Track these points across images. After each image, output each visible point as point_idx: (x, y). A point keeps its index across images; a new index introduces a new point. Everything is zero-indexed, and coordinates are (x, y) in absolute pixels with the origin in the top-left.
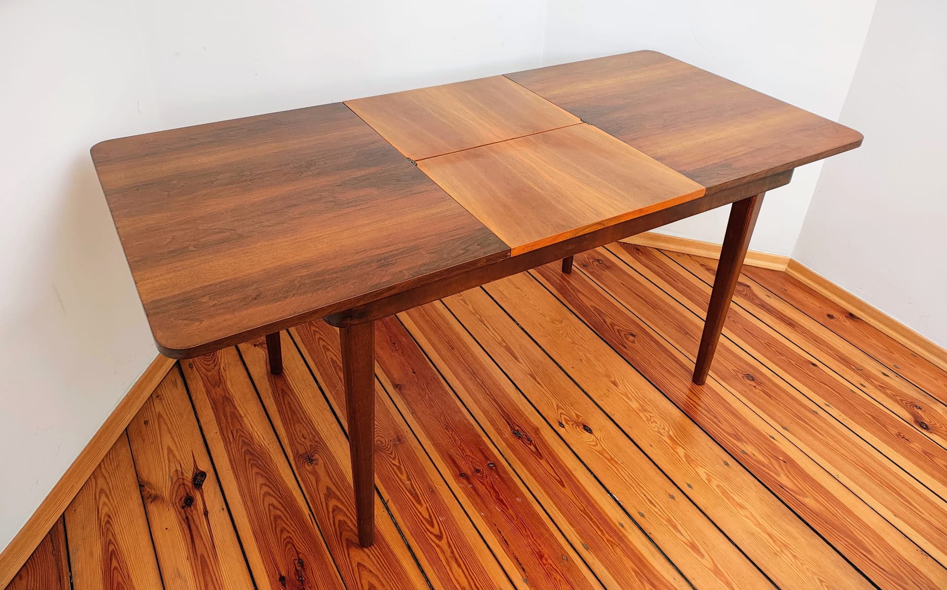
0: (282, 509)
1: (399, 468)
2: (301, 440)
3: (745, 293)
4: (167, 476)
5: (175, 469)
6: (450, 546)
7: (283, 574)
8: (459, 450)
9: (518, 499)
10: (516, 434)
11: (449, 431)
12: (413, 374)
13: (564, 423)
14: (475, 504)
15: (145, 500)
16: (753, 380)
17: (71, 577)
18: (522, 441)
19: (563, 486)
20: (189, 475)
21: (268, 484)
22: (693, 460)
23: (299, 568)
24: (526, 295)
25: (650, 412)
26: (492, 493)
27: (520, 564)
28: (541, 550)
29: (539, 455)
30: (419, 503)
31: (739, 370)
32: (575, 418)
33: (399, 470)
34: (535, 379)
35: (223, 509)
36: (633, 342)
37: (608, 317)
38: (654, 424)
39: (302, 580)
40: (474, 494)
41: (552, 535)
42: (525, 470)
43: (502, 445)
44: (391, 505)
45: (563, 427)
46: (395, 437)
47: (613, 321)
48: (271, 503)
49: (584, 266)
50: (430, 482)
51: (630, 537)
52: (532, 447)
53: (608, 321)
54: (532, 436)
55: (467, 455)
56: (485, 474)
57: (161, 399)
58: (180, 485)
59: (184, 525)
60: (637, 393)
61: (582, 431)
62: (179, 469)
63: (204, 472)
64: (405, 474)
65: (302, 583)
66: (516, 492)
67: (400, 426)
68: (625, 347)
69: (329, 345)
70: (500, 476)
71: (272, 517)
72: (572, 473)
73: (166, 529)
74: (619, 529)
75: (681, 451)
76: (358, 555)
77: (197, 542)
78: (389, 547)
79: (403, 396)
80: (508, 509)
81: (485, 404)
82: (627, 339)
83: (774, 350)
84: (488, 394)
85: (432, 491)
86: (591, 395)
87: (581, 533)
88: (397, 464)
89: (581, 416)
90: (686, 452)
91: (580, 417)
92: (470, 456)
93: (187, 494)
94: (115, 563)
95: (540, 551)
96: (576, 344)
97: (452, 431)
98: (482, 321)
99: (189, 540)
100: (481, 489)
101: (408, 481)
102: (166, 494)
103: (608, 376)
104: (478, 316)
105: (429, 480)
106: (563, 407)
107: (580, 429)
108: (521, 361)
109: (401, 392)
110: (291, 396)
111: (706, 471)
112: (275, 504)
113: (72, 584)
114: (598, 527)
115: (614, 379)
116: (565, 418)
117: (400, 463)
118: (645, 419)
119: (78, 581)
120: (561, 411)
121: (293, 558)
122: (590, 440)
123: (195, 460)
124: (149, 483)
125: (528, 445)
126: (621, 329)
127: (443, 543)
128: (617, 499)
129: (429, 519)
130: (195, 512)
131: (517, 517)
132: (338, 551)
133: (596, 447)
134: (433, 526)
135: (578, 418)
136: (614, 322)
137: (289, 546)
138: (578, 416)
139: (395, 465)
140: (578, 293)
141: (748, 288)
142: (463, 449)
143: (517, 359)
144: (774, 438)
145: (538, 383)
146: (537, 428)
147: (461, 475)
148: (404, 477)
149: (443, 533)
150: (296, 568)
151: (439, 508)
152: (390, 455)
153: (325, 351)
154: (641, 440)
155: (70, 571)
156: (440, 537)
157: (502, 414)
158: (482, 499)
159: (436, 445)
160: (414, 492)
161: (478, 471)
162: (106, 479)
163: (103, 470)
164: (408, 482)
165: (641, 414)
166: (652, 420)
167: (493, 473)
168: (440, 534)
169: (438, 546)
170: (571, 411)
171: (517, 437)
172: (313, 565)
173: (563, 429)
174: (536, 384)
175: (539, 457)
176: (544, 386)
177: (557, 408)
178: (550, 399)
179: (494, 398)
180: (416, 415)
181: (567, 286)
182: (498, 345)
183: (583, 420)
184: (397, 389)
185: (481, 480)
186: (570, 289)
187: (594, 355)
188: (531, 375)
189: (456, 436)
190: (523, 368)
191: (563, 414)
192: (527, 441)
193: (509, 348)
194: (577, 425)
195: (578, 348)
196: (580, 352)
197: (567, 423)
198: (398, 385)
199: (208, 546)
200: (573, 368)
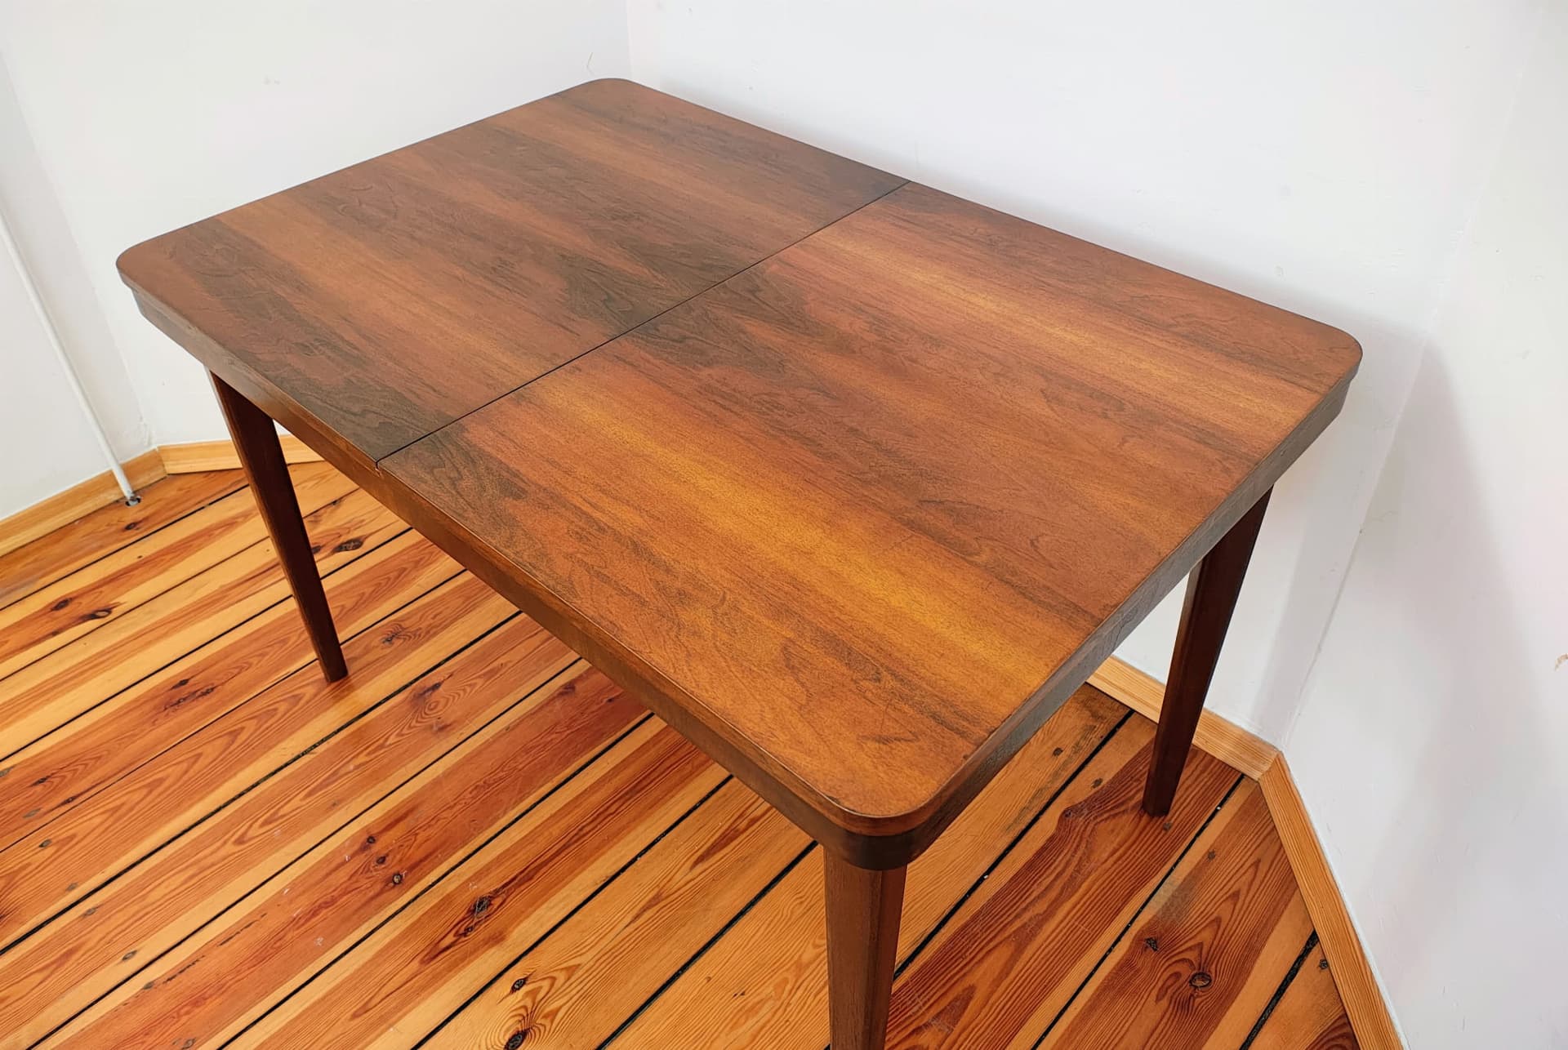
0: (301, 640)
1: (379, 748)
2: (430, 614)
6: (224, 858)
7: (191, 682)
8: (428, 821)
9: (320, 939)
10: (481, 905)
11: (471, 793)
12: (607, 702)
13: (525, 989)
14: (308, 873)
18: (464, 919)
19: (355, 1016)
20: (355, 535)
23: (199, 693)
26: (334, 894)
27: (182, 971)
28: (208, 1001)
29: (434, 953)
30: (310, 794)
32: (548, 1010)
34: (648, 908)
37: (941, 1036)
39: (181, 702)
40: (327, 870)
41: (238, 1013)
42: (387, 940)
43: (450, 885)
44: (305, 760)
45: (514, 989)
46: (448, 722)
50: (352, 798)
52: (449, 940)
54: (480, 934)
55: (417, 834)
56: (376, 873)
58: (338, 533)
61: (508, 1030)
62: (366, 522)
63: (361, 545)
64: (367, 759)
65: (175, 705)
66: (337, 934)
67: (474, 722)
70: (374, 898)
73: (268, 550)
77: (248, 584)
79: (547, 704)
80: (299, 928)
84: (581, 830)
85: (334, 805)
88: (388, 743)
89: (552, 1022)
91: (549, 1020)
92: (416, 840)
93: (324, 546)
95: (207, 999)
96: (798, 977)
97: (473, 798)
100: (342, 876)
101: (354, 767)
106: (573, 979)
107: (514, 1025)
109: (554, 698)
116: (541, 987)
117: (390, 745)
119: (199, 515)
120: (561, 977)
121: (216, 681)
123: (383, 528)
124: (338, 507)
125: (454, 932)
129: (277, 815)
131: (282, 945)
132: (223, 724)
134: (263, 825)
135: (545, 1017)
137: (236, 671)
138: (555, 1013)
139: (386, 740)
140: (1012, 948)
142: (431, 826)
143: (701, 859)
145: (637, 916)
146: (503, 939)
147: (370, 839)
148: (362, 759)
149: (250, 844)
150: (199, 690)
152: (407, 727)
156: (242, 840)
157: (532, 866)
158: (319, 882)
159: (437, 783)
160: (332, 780)
161: (382, 860)
164: (351, 767)
167: (378, 887)
168: (246, 839)
169: (225, 843)
170: (567, 998)
171: (472, 908)
172: (201, 706)
173: (509, 990)
174: (635, 911)
175: (426, 958)
176: (629, 930)
177: (567, 969)
178: (591, 948)
179: (569, 846)
180: (504, 734)
181: (1026, 917)
182: (738, 814)
183: (542, 1028)
184: (561, 690)
185: (361, 871)
186: (1017, 924)
187: (772, 1022)
188: (656, 899)
189: (460, 806)
190: (678, 877)
191: (552, 985)
192: (464, 927)
193: (732, 839)
194: (524, 1018)
195: (786, 981)
196: (771, 988)
197: (527, 994)
198: (573, 688)
199: (240, 597)
200: (710, 979)
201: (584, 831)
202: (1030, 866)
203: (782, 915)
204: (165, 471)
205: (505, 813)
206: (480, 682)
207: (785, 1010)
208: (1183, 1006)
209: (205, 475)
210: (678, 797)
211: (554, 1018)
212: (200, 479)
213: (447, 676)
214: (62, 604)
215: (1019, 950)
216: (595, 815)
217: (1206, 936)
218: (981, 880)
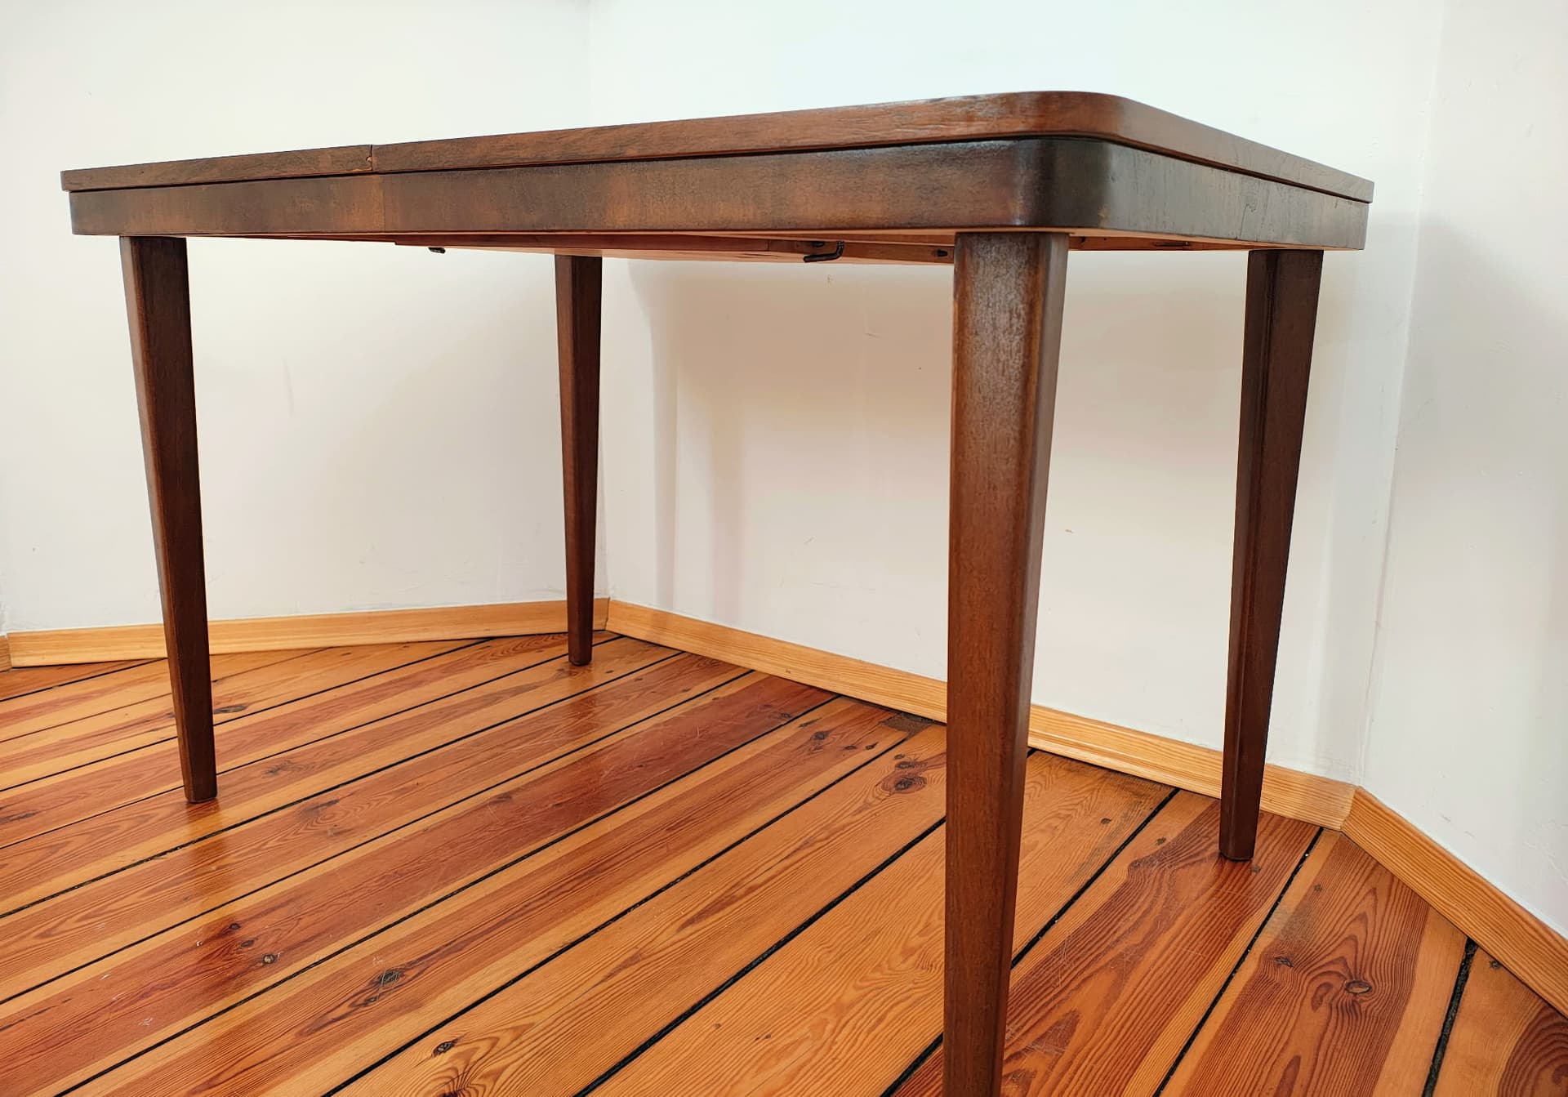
8: (316, 907)
9: (150, 1020)
10: (389, 976)
11: (375, 882)
13: (453, 1051)
17: (48, 689)
18: (363, 990)
26: (174, 977)
29: (317, 1026)
30: (154, 892)
32: (487, 1070)
34: (624, 966)
43: (344, 961)
45: (437, 1053)
50: (213, 892)
52: (340, 1012)
54: (387, 1003)
55: (299, 919)
56: (235, 954)
64: (238, 860)
66: (177, 1014)
70: (233, 978)
79: (476, 810)
80: (118, 1012)
81: (492, 908)
84: (526, 906)
85: (183, 901)
88: (268, 847)
89: (495, 1081)
91: (490, 1079)
92: (298, 924)
97: (380, 885)
98: (805, 845)
100: (191, 960)
104: (822, 836)
105: (221, 890)
106: (523, 1038)
108: (689, 930)
116: (476, 1049)
120: (506, 1038)
125: (347, 1003)
131: (91, 1030)
135: (485, 1076)
138: (496, 1075)
140: (1112, 974)
143: (691, 922)
145: (611, 975)
146: (421, 1004)
147: (230, 926)
148: (229, 861)
149: (60, 936)
152: (292, 833)
157: (462, 938)
158: (153, 966)
160: (184, 880)
161: (250, 943)
167: (242, 969)
170: (514, 1057)
171: (376, 980)
173: (431, 1053)
174: (605, 971)
175: (307, 1030)
176: (599, 988)
177: (514, 1029)
178: (545, 1009)
179: (510, 921)
180: (421, 835)
181: (1120, 948)
182: (733, 883)
183: (481, 1090)
184: (494, 799)
185: (216, 954)
186: (1111, 955)
187: (814, 1062)
188: (634, 960)
189: (362, 893)
190: (663, 937)
191: (493, 1045)
192: (365, 997)
193: (728, 904)
194: (453, 1080)
195: (825, 1022)
196: (806, 1029)
197: (457, 1056)
198: (510, 798)
199: (84, 747)
200: (719, 1026)
201: (532, 906)
202: (1108, 907)
203: (807, 963)
204: (10, 662)
205: (423, 896)
206: (389, 797)
207: (830, 1048)
208: (1350, 1011)
211: (496, 1078)
215: (1123, 977)
216: (545, 893)
217: (1346, 951)
218: (1052, 923)
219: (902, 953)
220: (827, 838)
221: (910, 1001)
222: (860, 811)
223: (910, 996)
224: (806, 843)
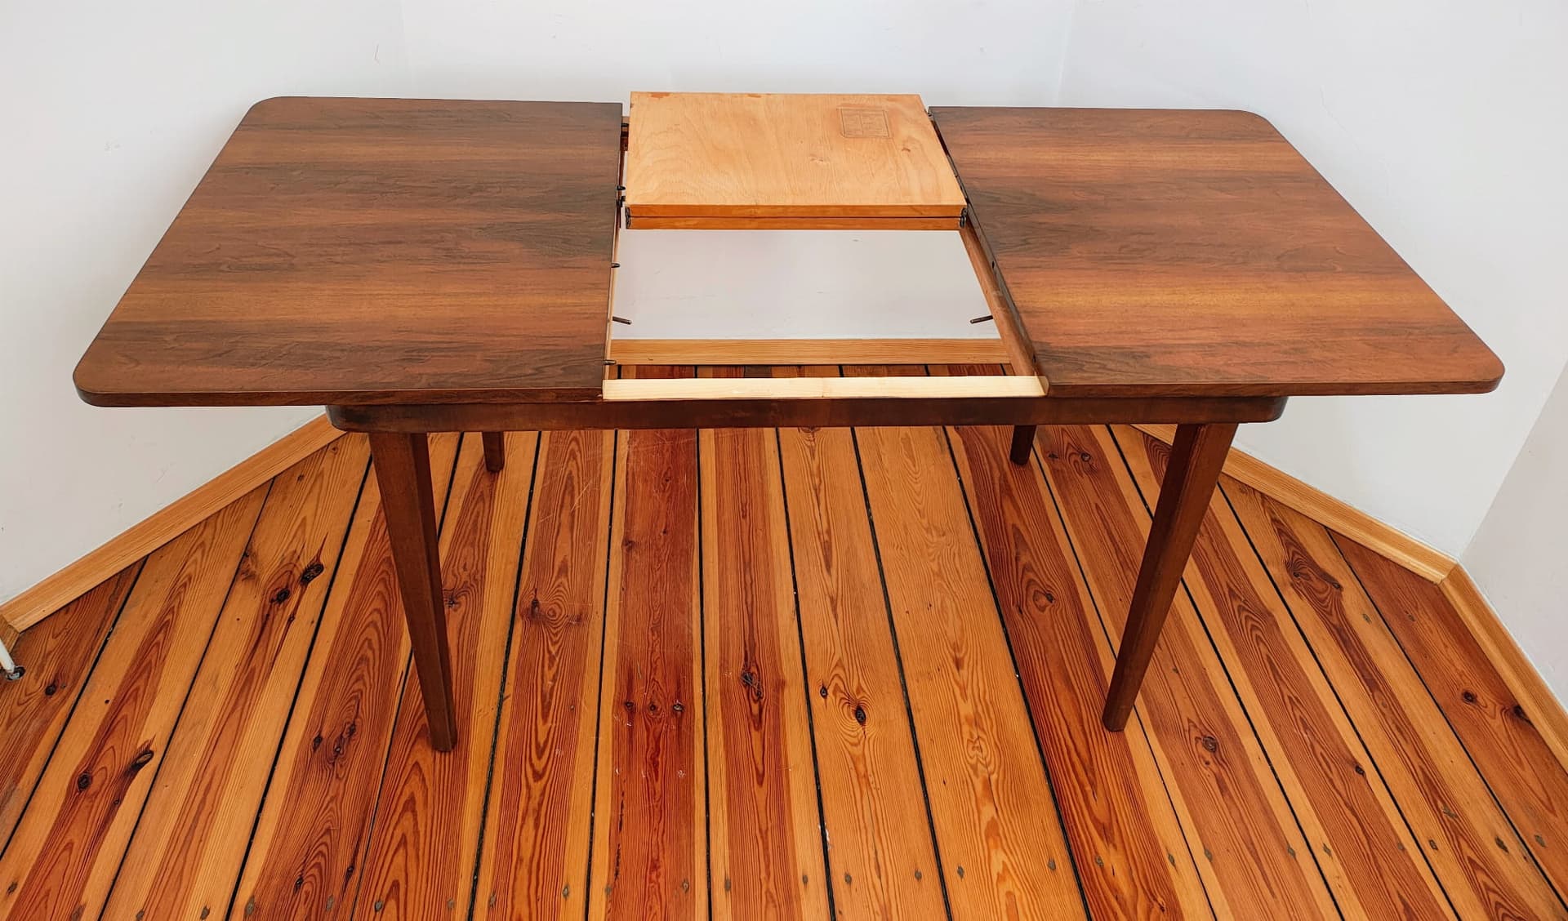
0: (377, 653)
1: (552, 659)
2: (458, 569)
3: (1322, 596)
4: (281, 555)
5: (293, 549)
6: (543, 794)
7: (324, 734)
8: (649, 668)
9: (681, 774)
10: (747, 679)
11: (653, 635)
12: (662, 534)
13: (830, 691)
14: (617, 750)
15: (240, 573)
16: (1213, 751)
17: (110, 633)
18: (748, 692)
19: (760, 783)
20: (304, 563)
21: (383, 611)
22: (999, 835)
23: (346, 735)
24: (916, 473)
25: (983, 730)
26: (650, 747)
27: (618, 865)
28: (661, 859)
29: (758, 722)
30: (545, 717)
31: (1201, 722)
32: (855, 690)
33: (550, 661)
34: (834, 610)
35: (313, 622)
36: (1042, 609)
37: (1028, 553)
38: (976, 752)
39: (339, 752)
40: (626, 740)
41: (692, 845)
42: (721, 737)
43: (714, 686)
44: (508, 703)
45: (825, 697)
46: (577, 613)
47: (1032, 561)
48: (370, 637)
49: (1053, 456)
50: (579, 696)
51: (804, 902)
52: (755, 708)
53: (1025, 559)
54: (768, 691)
55: (654, 679)
56: (660, 717)
57: (335, 454)
58: (286, 572)
59: (259, 624)
60: (985, 692)
61: (849, 715)
62: (299, 552)
63: (322, 565)
64: (554, 669)
65: (336, 756)
66: (686, 762)
67: (594, 601)
68: (1020, 611)
69: (580, 452)
70: (679, 728)
71: (360, 655)
72: (787, 770)
73: (238, 619)
74: (797, 885)
75: (988, 812)
76: (424, 755)
77: (259, 651)
78: (466, 758)
79: (628, 561)
80: (657, 780)
81: (733, 615)
82: (1035, 599)
83: (1298, 714)
84: (746, 603)
85: (573, 709)
86: (905, 664)
87: (737, 862)
88: (554, 653)
89: (864, 692)
90: (996, 817)
91: (861, 692)
92: (658, 682)
93: (287, 587)
94: (161, 637)
95: (658, 860)
96: (942, 578)
97: (659, 636)
98: (817, 491)
99: (252, 645)
100: (641, 734)
101: (552, 681)
102: (264, 578)
103: (956, 648)
104: (817, 481)
105: (580, 692)
106: (846, 668)
107: (848, 711)
108: (833, 571)
109: (627, 555)
110: (487, 505)
111: (1006, 861)
112: (373, 641)
113: (106, 642)
114: (768, 867)
115: (961, 655)
116: (836, 684)
117: (557, 653)
118: (966, 736)
119: (114, 641)
120: (839, 671)
121: (348, 720)
122: (852, 734)
123: (323, 545)
124: (255, 555)
125: (752, 702)
126: (1037, 580)
127: (537, 787)
128: (828, 839)
129: (542, 745)
130: (280, 612)
131: (661, 796)
132: (403, 736)
133: (855, 748)
134: (539, 758)
135: (858, 693)
136: (1034, 565)
137: (353, 702)
138: (860, 689)
139: (549, 652)
140: (1007, 499)
141: (1335, 590)
142: (655, 669)
143: (828, 566)
144: (1173, 862)
145: (836, 617)
146: (784, 683)
147: (627, 705)
148: (549, 674)
149: (547, 773)
150: (342, 733)
151: (566, 738)
152: (552, 636)
153: (569, 459)
154: (934, 766)
155: (113, 626)
156: (538, 776)
157: (747, 638)
158: (631, 750)
159: (623, 649)
160: (548, 700)
161: (653, 707)
162: (215, 531)
163: (219, 520)
164: (550, 683)
165: (966, 728)
166: (977, 744)
167: (673, 721)
168: (541, 772)
169: (528, 787)
170: (855, 678)
171: (745, 684)
172: (363, 740)
173: (823, 699)
174: (831, 615)
175: (756, 725)
176: (840, 624)
177: (837, 665)
178: (834, 647)
179: (753, 615)
180: (626, 595)
181: (997, 481)
182: (817, 535)
183: (864, 699)
184: (625, 548)
185: (649, 724)
186: (997, 487)
188: (834, 601)
189: (658, 646)
190: (829, 584)
191: (840, 678)
192: (754, 695)
194: (848, 703)
196: (938, 593)
197: (834, 693)
198: (631, 541)
199: (268, 661)
200: (907, 612)
202: (970, 459)
204: (16, 631)
205: (690, 628)
206: (563, 579)
207: (957, 596)
208: (1092, 472)
209: (63, 611)
210: (774, 549)
211: (862, 689)
212: (63, 619)
213: (533, 592)
214: (82, 781)
216: (746, 590)
218: (961, 482)
219: (927, 532)
220: (820, 481)
221: (957, 555)
222: (813, 455)
223: (954, 554)
224: (816, 490)
